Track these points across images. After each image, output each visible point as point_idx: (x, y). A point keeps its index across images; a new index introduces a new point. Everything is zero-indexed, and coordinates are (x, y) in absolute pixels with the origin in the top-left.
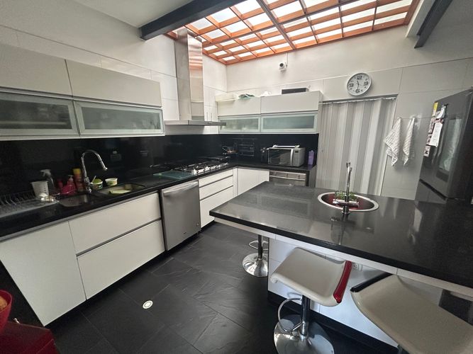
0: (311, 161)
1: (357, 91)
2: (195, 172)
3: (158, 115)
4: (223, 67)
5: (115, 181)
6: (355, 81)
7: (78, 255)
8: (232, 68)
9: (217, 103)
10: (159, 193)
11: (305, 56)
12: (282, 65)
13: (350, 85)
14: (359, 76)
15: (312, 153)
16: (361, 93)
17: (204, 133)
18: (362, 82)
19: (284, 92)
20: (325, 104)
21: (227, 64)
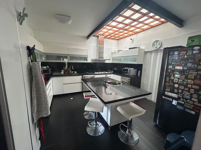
0: (139, 75)
1: (156, 47)
2: (95, 73)
3: (87, 58)
4: (116, 41)
5: (76, 72)
6: (155, 43)
7: (63, 84)
8: (119, 41)
9: (112, 53)
10: (82, 76)
11: (139, 35)
12: (131, 39)
13: (153, 45)
14: (157, 41)
15: (139, 72)
16: (157, 48)
17: (105, 62)
18: (158, 44)
19: (130, 49)
20: (146, 53)
21: (118, 40)
